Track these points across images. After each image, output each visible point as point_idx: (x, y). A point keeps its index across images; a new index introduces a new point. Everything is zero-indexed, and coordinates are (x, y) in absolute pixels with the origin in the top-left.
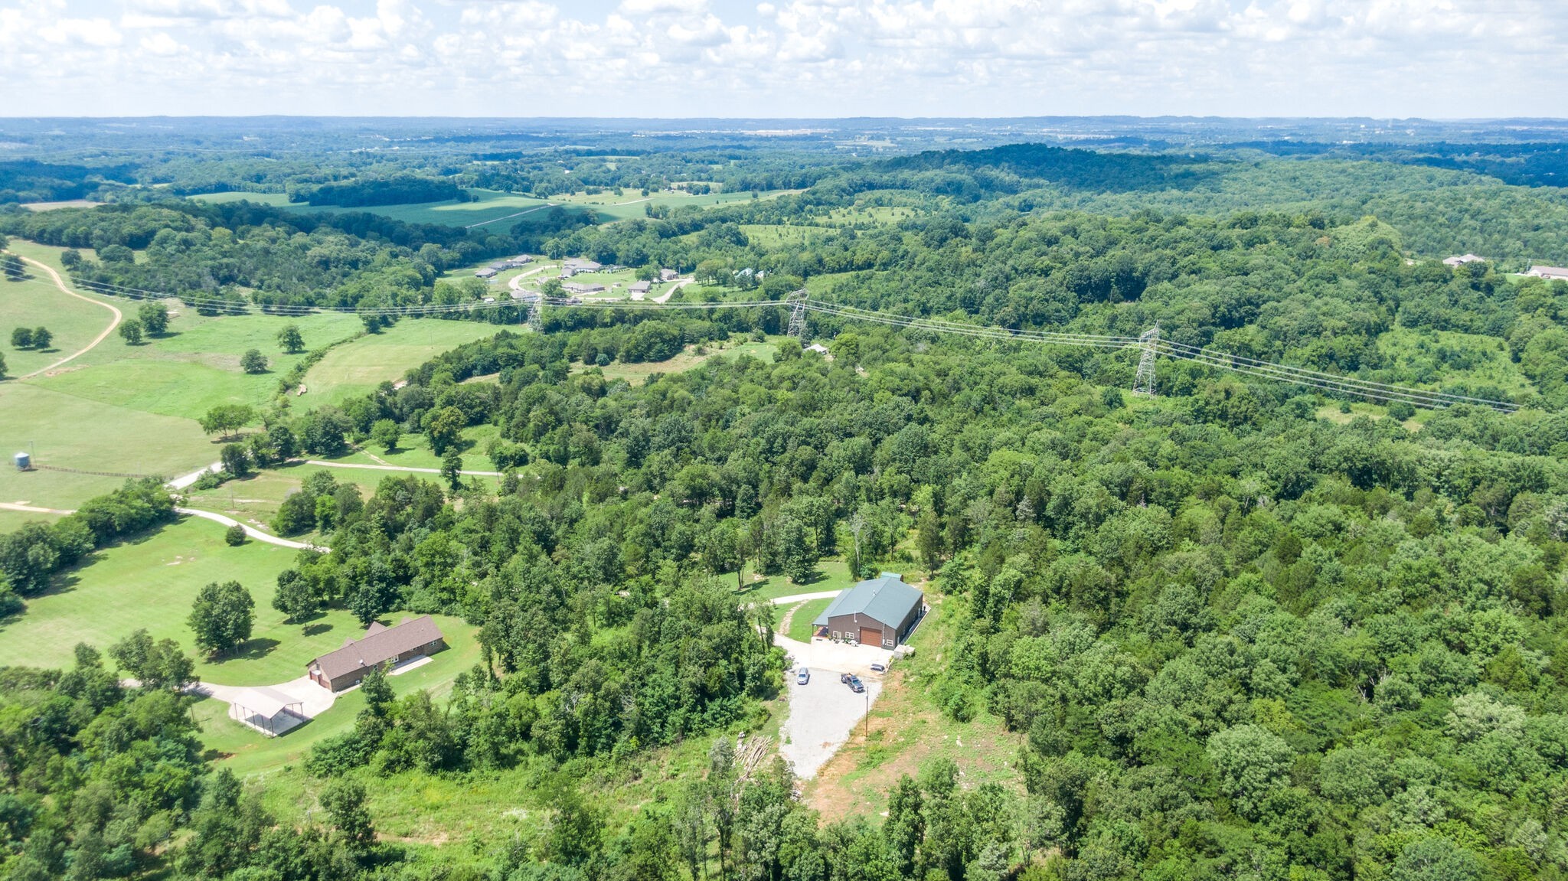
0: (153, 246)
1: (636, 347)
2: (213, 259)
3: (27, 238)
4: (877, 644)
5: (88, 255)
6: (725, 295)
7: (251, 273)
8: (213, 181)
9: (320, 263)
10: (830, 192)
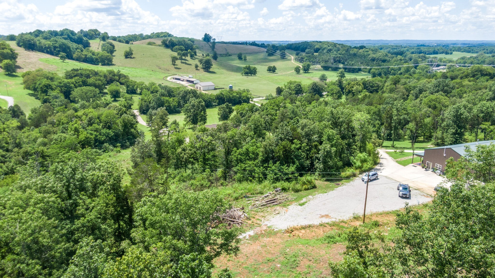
0: (320, 51)
7: (346, 60)
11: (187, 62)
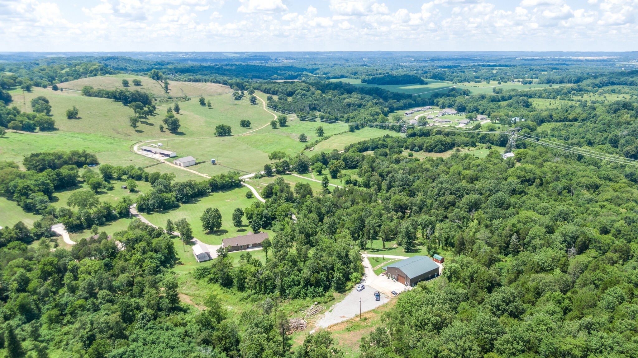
0: (294, 96)
1: (430, 146)
2: (311, 101)
3: (262, 91)
4: (404, 283)
5: (275, 98)
6: (499, 128)
7: (322, 107)
8: (340, 74)
9: (347, 105)
10: (589, 85)
11: (147, 121)
